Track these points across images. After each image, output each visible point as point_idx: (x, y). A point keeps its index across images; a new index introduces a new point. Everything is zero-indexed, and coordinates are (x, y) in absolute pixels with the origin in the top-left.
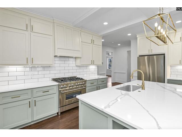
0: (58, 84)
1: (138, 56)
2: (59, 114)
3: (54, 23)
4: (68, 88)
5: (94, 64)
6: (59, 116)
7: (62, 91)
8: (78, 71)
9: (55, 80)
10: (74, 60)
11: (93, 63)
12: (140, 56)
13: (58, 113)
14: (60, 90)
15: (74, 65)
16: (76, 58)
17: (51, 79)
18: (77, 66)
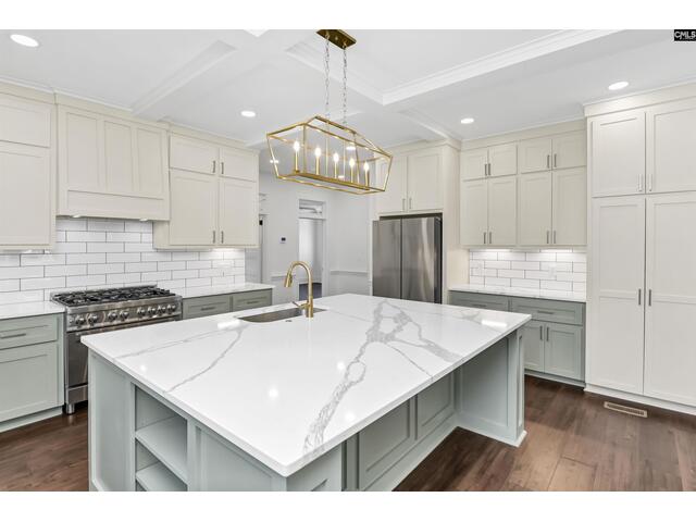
0: (63, 310)
1: (378, 219)
2: (70, 412)
3: (56, 105)
4: (102, 324)
5: (223, 245)
6: (71, 418)
7: (77, 334)
8: (162, 266)
9: (62, 298)
10: (147, 229)
11: (219, 240)
12: (381, 218)
13: (64, 407)
14: (69, 329)
15: (149, 247)
16: (153, 223)
17: (47, 297)
18: (158, 250)
